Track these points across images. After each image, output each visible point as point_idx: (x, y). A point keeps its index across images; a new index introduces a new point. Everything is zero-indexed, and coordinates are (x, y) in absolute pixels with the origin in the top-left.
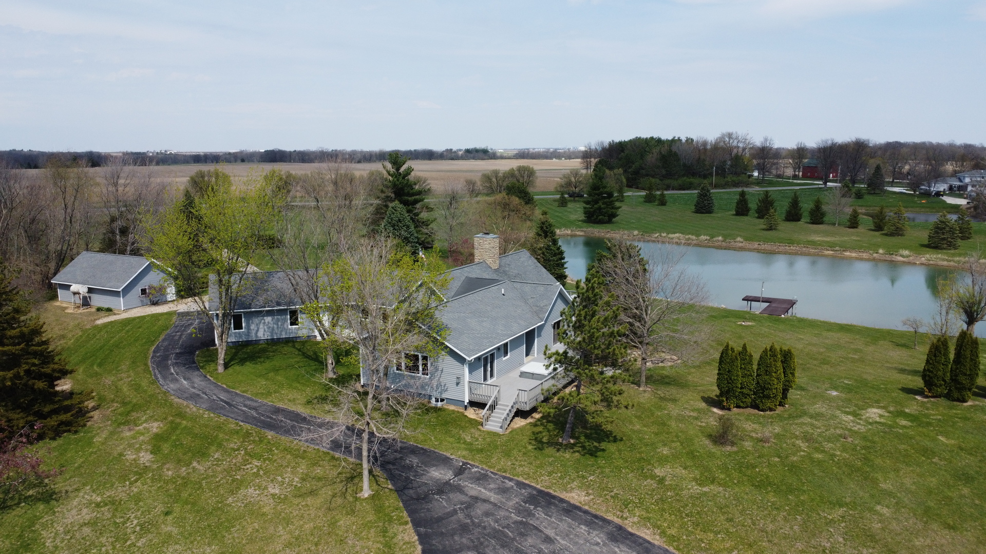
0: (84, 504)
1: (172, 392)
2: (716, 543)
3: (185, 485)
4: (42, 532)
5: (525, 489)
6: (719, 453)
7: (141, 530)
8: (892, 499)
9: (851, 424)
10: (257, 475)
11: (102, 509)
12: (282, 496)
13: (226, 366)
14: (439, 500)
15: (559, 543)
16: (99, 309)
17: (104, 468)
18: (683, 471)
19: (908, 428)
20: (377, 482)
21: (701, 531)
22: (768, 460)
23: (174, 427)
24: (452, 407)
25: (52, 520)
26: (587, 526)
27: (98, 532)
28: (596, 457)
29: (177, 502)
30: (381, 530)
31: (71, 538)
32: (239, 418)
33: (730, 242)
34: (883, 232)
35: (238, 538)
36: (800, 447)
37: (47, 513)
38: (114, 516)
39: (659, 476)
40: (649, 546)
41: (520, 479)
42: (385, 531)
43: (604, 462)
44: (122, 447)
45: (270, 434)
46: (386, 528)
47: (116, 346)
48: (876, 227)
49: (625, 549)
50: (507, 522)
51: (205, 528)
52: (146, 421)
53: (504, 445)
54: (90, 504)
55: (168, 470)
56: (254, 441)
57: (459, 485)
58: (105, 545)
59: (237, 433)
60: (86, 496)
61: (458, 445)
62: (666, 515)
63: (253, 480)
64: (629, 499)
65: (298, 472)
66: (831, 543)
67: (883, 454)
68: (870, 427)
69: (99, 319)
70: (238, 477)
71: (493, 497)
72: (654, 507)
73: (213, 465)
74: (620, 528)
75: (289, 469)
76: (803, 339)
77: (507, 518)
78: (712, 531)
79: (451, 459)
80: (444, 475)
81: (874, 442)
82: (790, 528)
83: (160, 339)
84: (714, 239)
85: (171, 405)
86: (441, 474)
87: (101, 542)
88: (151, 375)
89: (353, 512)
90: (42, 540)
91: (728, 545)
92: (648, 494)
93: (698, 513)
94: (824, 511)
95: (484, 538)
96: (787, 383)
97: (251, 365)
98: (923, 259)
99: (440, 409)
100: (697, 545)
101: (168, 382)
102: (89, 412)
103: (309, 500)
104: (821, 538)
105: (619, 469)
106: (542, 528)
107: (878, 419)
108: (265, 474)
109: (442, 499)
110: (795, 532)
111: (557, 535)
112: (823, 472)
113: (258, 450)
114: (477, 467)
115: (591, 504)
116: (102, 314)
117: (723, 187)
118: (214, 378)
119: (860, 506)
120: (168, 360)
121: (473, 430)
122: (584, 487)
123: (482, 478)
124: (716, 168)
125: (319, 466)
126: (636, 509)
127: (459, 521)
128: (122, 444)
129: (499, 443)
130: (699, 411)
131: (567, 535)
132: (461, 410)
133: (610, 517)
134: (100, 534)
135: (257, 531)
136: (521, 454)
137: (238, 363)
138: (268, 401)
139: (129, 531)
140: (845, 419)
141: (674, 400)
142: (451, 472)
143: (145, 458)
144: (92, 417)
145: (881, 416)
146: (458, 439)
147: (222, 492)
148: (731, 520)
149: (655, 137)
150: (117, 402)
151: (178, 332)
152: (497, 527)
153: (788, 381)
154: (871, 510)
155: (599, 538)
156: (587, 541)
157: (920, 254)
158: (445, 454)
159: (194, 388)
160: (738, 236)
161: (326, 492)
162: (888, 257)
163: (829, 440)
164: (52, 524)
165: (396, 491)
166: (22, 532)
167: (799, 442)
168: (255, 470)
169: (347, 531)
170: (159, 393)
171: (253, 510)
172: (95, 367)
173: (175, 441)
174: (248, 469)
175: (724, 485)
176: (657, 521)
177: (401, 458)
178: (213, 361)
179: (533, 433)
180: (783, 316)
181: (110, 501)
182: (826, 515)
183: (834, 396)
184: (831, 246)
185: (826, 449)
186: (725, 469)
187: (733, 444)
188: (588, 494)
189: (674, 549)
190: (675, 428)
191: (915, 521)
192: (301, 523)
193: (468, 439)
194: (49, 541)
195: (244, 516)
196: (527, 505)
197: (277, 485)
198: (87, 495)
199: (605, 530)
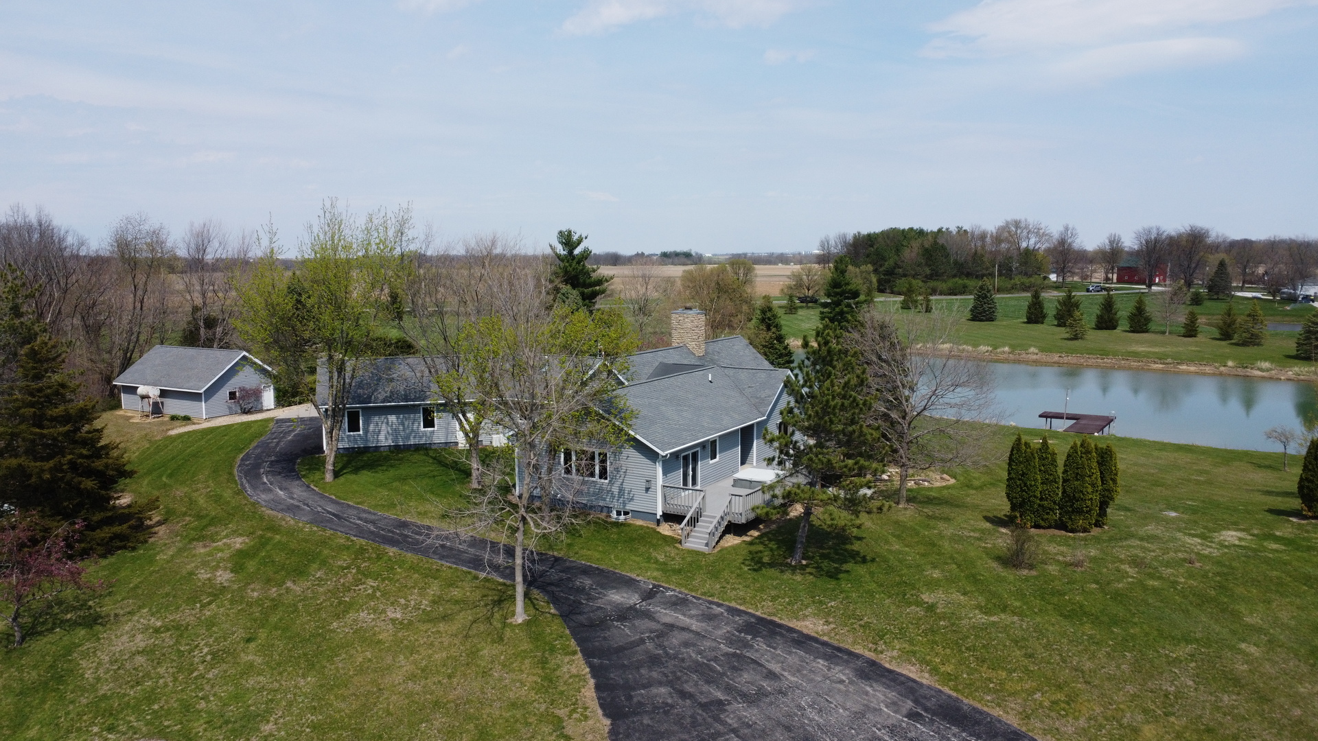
0: (139, 629)
1: (263, 503)
2: (1010, 683)
3: (275, 607)
4: (81, 662)
5: (739, 616)
6: (1011, 578)
7: (212, 659)
8: (1263, 636)
9: (1198, 547)
10: (372, 597)
11: (163, 635)
12: (406, 622)
13: (337, 474)
14: (620, 628)
15: (787, 679)
16: (173, 418)
17: (168, 589)
18: (962, 597)
19: (1281, 552)
20: (534, 606)
21: (989, 668)
22: (1082, 587)
23: (263, 542)
24: (639, 522)
25: (94, 648)
26: (827, 660)
27: (155, 662)
28: (838, 579)
29: (263, 627)
30: (538, 660)
31: (119, 668)
32: (351, 532)
33: (1019, 354)
34: (1233, 341)
35: (343, 668)
36: (1127, 573)
37: (88, 640)
38: (177, 642)
39: (927, 603)
40: (914, 685)
41: (733, 604)
42: (543, 662)
43: (849, 585)
44: (193, 565)
45: (392, 551)
46: (547, 658)
47: (194, 456)
48: (1222, 334)
49: (881, 688)
50: (714, 654)
51: (299, 657)
52: (227, 536)
53: (710, 566)
54: (147, 629)
55: (253, 590)
56: (369, 559)
57: (648, 610)
58: (163, 677)
59: (348, 548)
60: (142, 620)
61: (646, 565)
62: (939, 649)
63: (366, 603)
64: (886, 628)
65: (428, 593)
66: (1176, 687)
67: (1247, 581)
68: (1226, 550)
69: (173, 429)
70: (347, 599)
71: (695, 625)
72: (921, 638)
73: (313, 585)
74: (873, 663)
75: (416, 591)
76: (1125, 459)
77: (714, 649)
78: (1004, 669)
79: (638, 581)
80: (628, 598)
81: (1233, 569)
82: (1116, 667)
83: (251, 446)
84: (998, 350)
85: (262, 518)
86: (623, 597)
87: (158, 673)
88: (237, 485)
89: (501, 639)
90: (80, 671)
91: (1027, 686)
92: (912, 624)
93: (984, 646)
94: (1164, 648)
95: (681, 671)
96: (1107, 493)
97: (369, 473)
98: (1291, 373)
99: (622, 524)
100: (984, 685)
101: (259, 492)
102: (153, 527)
103: (442, 626)
104: (1162, 680)
105: (871, 594)
106: (763, 661)
107: (1237, 542)
108: (382, 596)
109: (624, 626)
110: (1124, 672)
111: (784, 670)
112: (1162, 601)
113: (375, 568)
114: (674, 590)
115: (833, 635)
116: (177, 423)
117: (1009, 291)
118: (320, 489)
119: (1217, 643)
120: (260, 469)
121: (667, 549)
122: (822, 615)
123: (679, 603)
124: (999, 266)
125: (457, 587)
126: (895, 641)
127: (647, 651)
128: (193, 562)
129: (703, 563)
130: (983, 531)
131: (799, 671)
132: (652, 525)
133: (858, 650)
134: (158, 663)
135: (370, 660)
136: (734, 576)
137: (351, 472)
138: (391, 514)
139: (196, 660)
140: (1189, 541)
141: (947, 519)
142: (637, 596)
143: (223, 577)
144: (155, 533)
145: (1240, 539)
146: (648, 558)
147: (324, 616)
148: (1031, 656)
149: (915, 228)
150: (190, 515)
151: (275, 438)
152: (700, 660)
153: (1108, 490)
154: (1232, 648)
155: (844, 674)
156: (826, 677)
157: (1284, 367)
158: (628, 575)
159: (293, 498)
160: (1031, 346)
161: (464, 617)
162: (1240, 371)
163: (1168, 565)
164: (94, 652)
165: (561, 616)
166: (54, 662)
167: (1126, 567)
168: (370, 591)
169: (492, 662)
170: (246, 504)
171: (365, 637)
172: (164, 479)
173: (264, 558)
174: (360, 590)
175: (1021, 615)
176: (925, 655)
177: (569, 579)
178: (318, 469)
179: (750, 552)
180: (1096, 434)
181: (173, 626)
182: (1167, 652)
183: (1172, 517)
184: (1161, 358)
185: (1164, 576)
186: (1020, 595)
187: (1031, 567)
188: (827, 623)
189: (951, 689)
190: (950, 549)
191: (1297, 663)
192: (430, 652)
193: (661, 558)
194: (89, 672)
195: (353, 644)
196: (743, 634)
197: (398, 609)
198: (144, 618)
199: (851, 665)
